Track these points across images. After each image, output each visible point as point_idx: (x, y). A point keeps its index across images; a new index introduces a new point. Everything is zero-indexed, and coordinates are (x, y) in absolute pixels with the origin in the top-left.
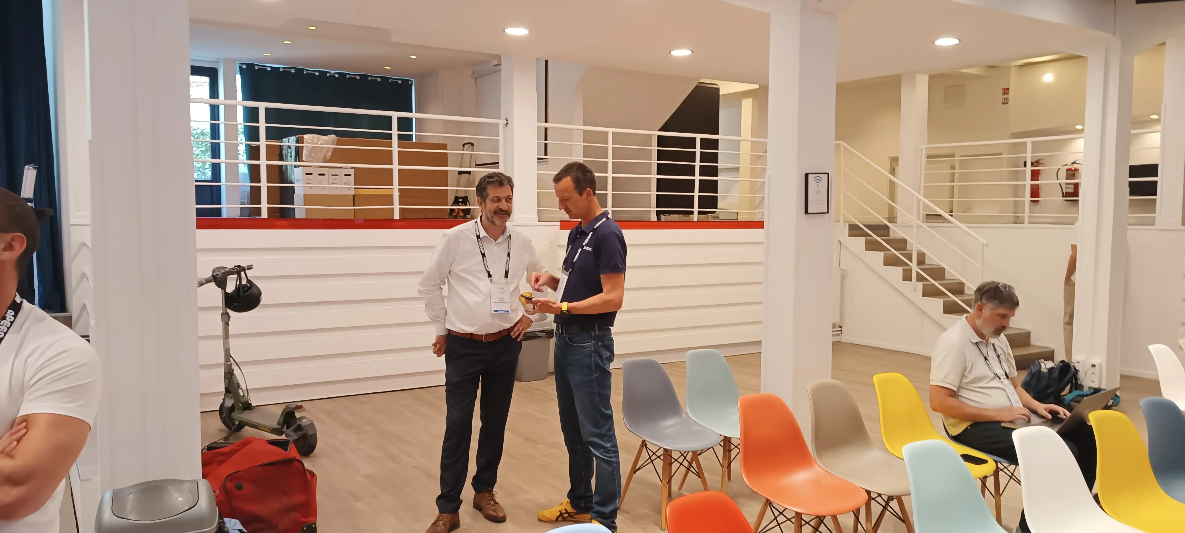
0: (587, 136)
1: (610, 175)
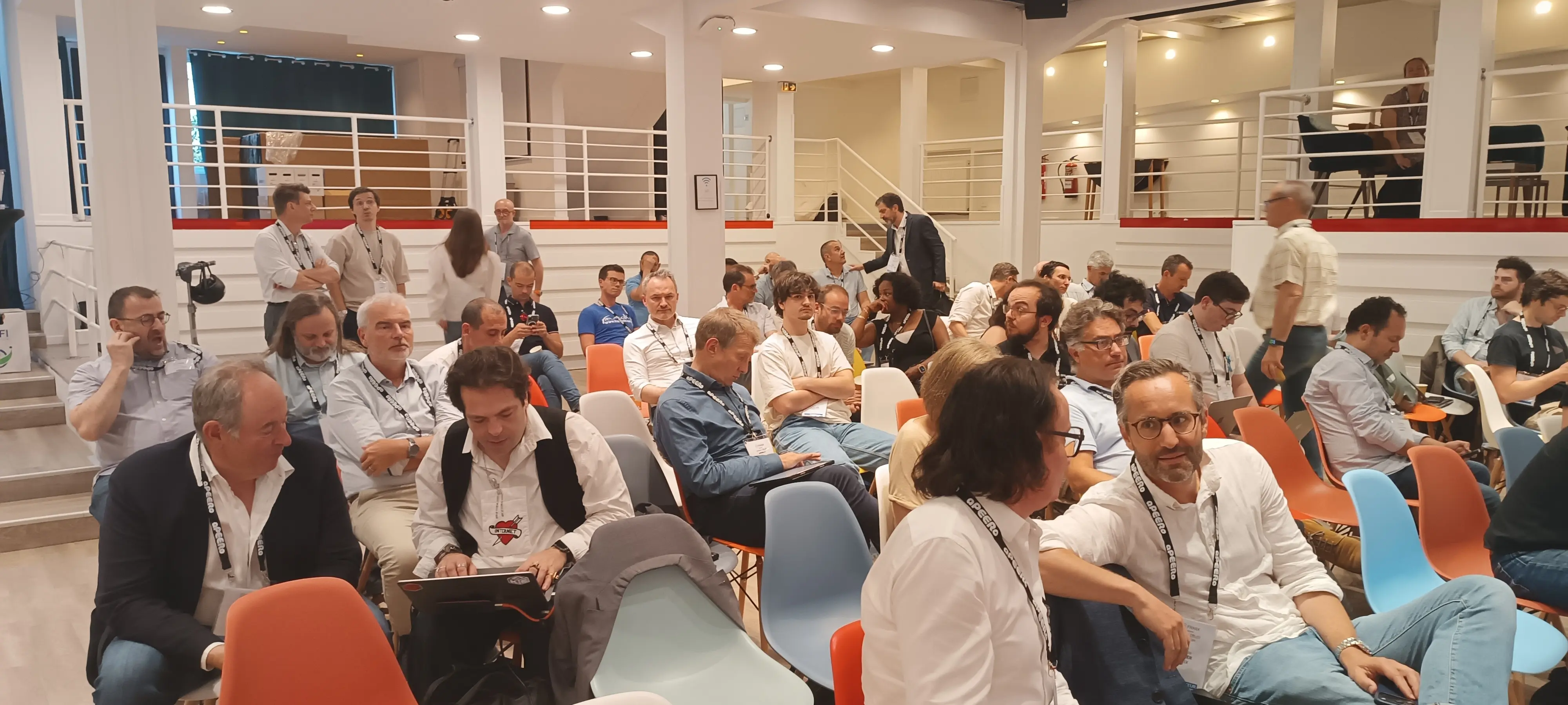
0: (568, 135)
1: (586, 174)
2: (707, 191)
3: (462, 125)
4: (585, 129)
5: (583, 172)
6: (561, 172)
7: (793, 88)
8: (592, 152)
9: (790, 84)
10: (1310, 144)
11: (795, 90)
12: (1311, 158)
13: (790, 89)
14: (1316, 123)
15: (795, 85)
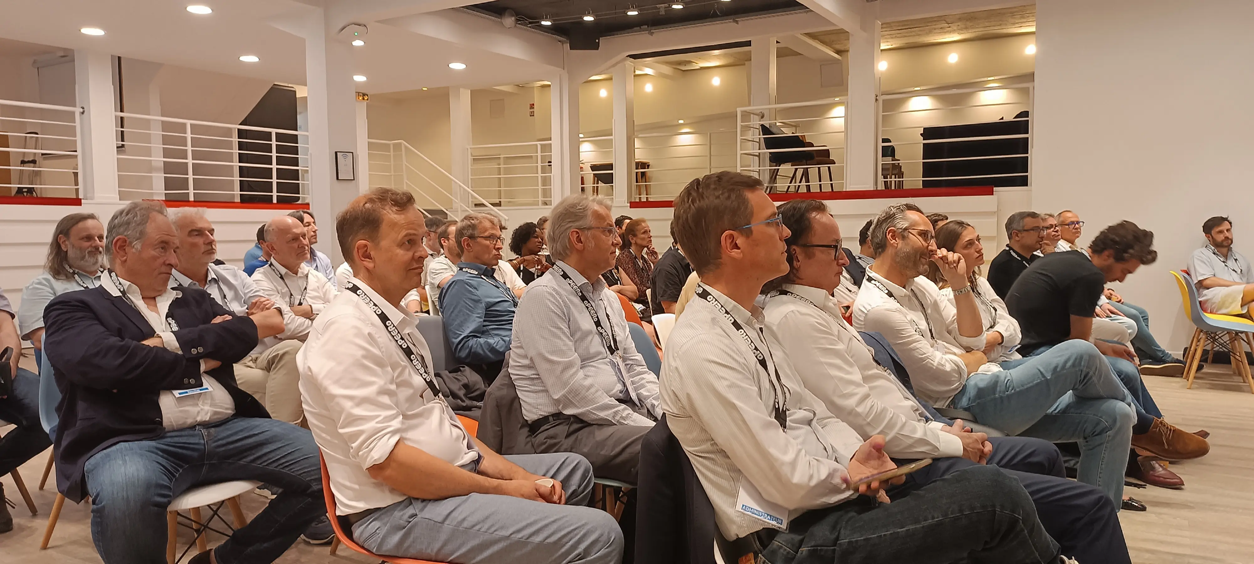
0: (166, 126)
1: (190, 161)
2: (346, 165)
3: (73, 113)
4: (189, 122)
5: (187, 159)
6: (158, 159)
7: (366, 98)
8: (195, 142)
9: (364, 95)
10: (770, 143)
11: (367, 100)
12: (770, 153)
13: (363, 99)
14: (773, 130)
15: (367, 95)
